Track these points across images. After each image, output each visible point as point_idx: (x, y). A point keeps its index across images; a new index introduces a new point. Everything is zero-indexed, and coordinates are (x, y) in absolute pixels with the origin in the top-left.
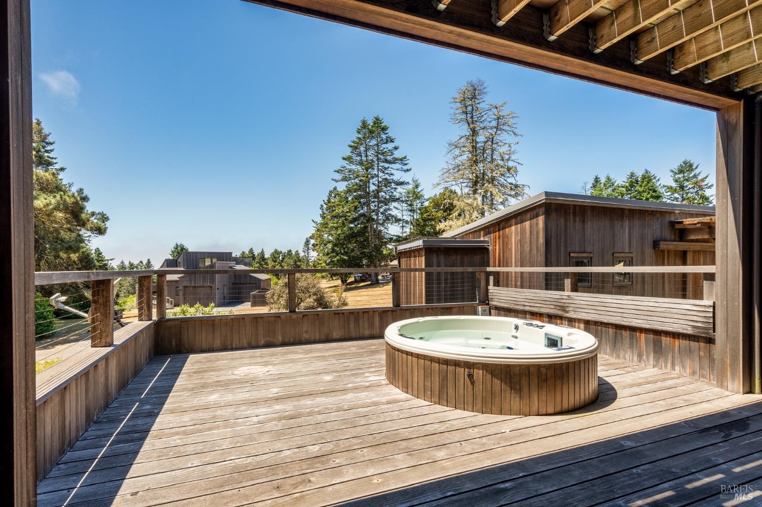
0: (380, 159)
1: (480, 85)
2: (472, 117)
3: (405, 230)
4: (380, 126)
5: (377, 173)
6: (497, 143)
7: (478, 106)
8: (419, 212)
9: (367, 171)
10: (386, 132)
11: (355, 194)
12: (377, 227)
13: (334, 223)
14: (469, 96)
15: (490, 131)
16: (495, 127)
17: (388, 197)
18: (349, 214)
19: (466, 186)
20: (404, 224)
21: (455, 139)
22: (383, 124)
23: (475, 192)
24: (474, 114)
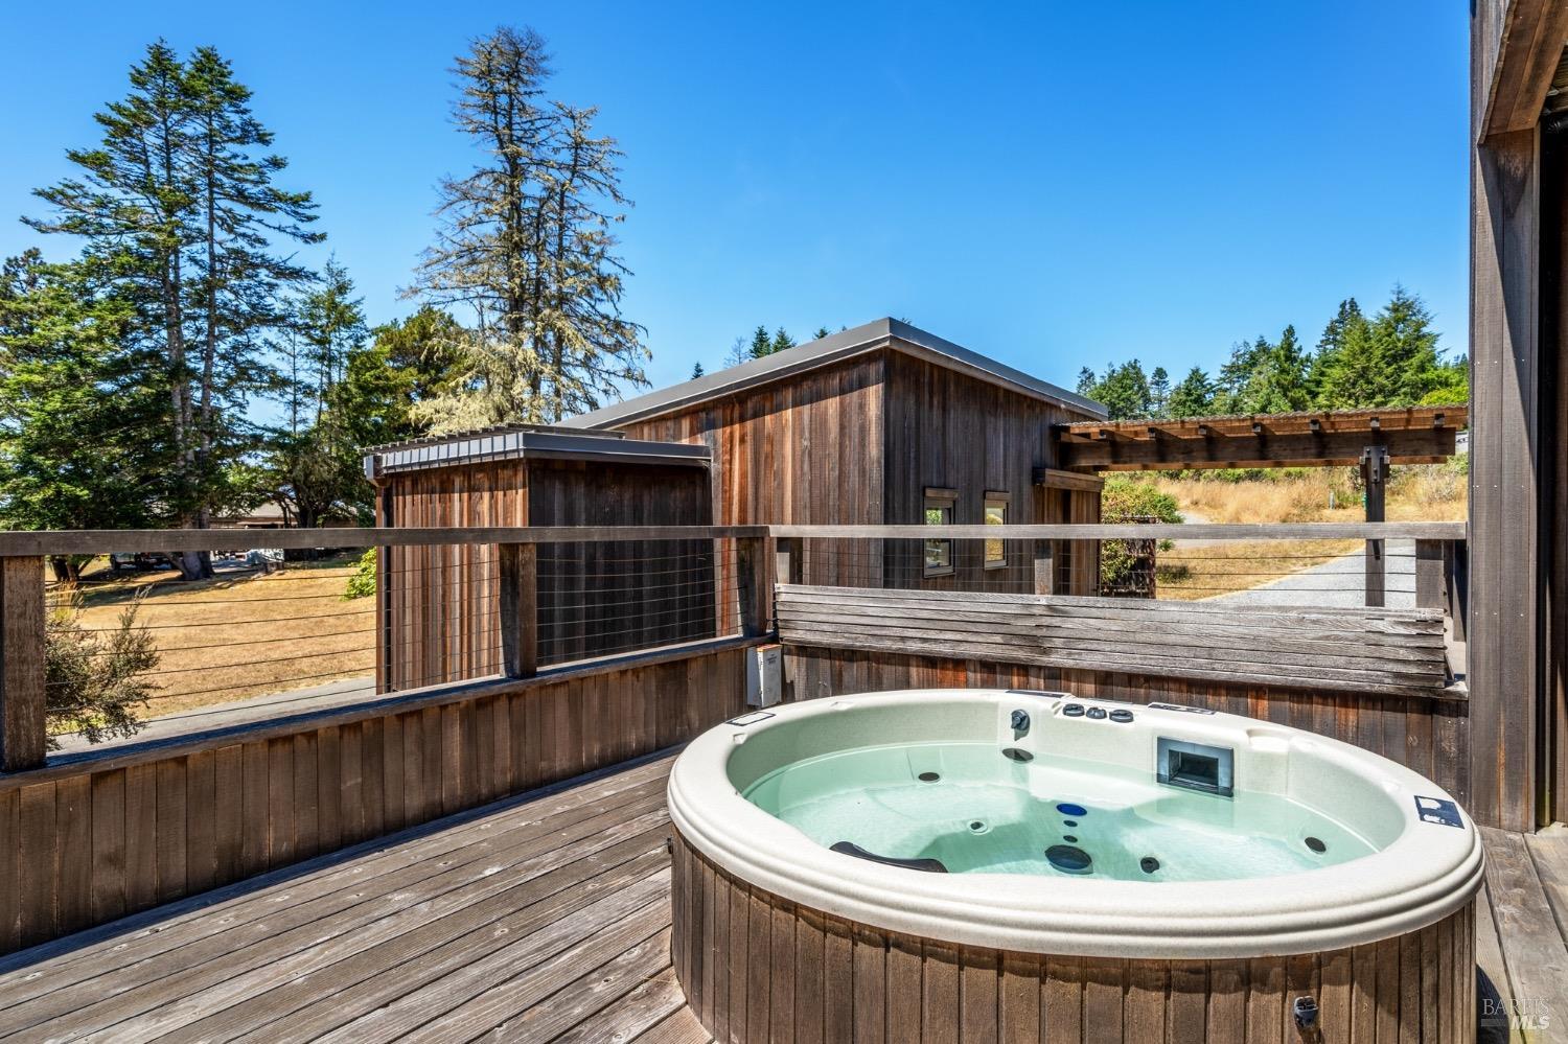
0: (221, 186)
1: (533, 48)
2: (509, 126)
3: (302, 413)
4: (221, 82)
5: (206, 228)
6: (574, 209)
7: (526, 100)
8: (346, 363)
9: (170, 212)
10: (244, 106)
11: (120, 282)
12: (205, 398)
13: (31, 372)
14: (503, 68)
15: (556, 174)
16: (568, 167)
17: (244, 308)
18: (95, 347)
19: (493, 308)
20: (299, 396)
21: (463, 174)
22: (232, 80)
23: (516, 326)
24: (516, 119)
